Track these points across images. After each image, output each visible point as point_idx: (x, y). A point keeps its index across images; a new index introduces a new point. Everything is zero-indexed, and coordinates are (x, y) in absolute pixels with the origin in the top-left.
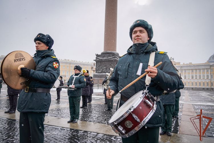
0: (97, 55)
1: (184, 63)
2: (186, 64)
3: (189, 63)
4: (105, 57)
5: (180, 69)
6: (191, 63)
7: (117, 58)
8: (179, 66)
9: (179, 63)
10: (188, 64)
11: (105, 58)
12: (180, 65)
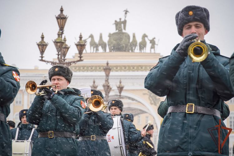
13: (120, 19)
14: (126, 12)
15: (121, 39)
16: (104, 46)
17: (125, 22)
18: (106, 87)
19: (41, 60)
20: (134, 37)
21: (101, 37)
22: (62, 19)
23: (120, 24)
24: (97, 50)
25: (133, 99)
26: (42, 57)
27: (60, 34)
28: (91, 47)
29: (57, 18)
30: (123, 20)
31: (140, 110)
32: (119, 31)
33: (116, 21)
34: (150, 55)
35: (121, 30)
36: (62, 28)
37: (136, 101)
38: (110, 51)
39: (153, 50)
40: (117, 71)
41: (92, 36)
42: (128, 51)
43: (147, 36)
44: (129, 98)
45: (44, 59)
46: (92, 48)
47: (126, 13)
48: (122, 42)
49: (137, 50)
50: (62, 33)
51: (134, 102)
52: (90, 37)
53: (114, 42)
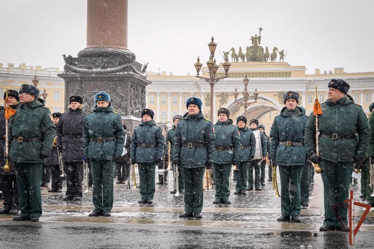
0: (69, 60)
1: (317, 70)
2: (325, 73)
3: (336, 69)
4: (96, 67)
5: (304, 90)
6: (342, 69)
7: (134, 71)
8: (301, 82)
9: (302, 69)
10: (331, 73)
11: (94, 70)
12: (306, 76)
13: (256, 35)
14: (261, 29)
15: (256, 51)
16: (243, 57)
17: (259, 38)
18: (245, 94)
19: (197, 77)
20: (267, 49)
21: (240, 50)
22: (213, 46)
23: (256, 40)
24: (237, 60)
25: (266, 100)
26: (198, 74)
27: (211, 58)
28: (232, 57)
29: (209, 45)
30: (258, 36)
31: (272, 108)
32: (255, 44)
33: (252, 37)
34: (280, 64)
35: (257, 44)
36: (213, 53)
37: (268, 101)
38: (248, 61)
39: (282, 60)
40: (253, 77)
41: (233, 49)
42: (262, 61)
43: (277, 49)
44: (263, 98)
45: (199, 75)
46: (233, 59)
47: (260, 31)
48: (257, 54)
49: (269, 60)
50: (213, 56)
51: (267, 101)
52: (231, 50)
53: (251, 54)
